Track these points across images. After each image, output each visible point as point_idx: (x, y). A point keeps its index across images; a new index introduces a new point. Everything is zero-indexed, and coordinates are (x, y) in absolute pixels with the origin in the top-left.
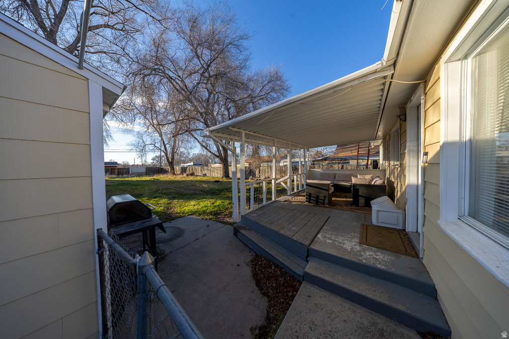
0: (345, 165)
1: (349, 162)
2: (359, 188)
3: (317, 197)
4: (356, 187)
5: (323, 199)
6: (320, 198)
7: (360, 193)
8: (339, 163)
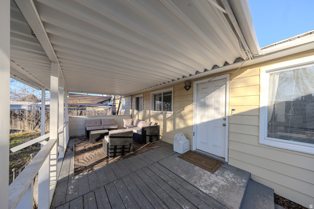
0: (83, 111)
1: (85, 109)
2: (146, 130)
3: (123, 147)
4: (145, 130)
5: (129, 147)
6: (125, 147)
7: (147, 134)
8: (78, 109)
